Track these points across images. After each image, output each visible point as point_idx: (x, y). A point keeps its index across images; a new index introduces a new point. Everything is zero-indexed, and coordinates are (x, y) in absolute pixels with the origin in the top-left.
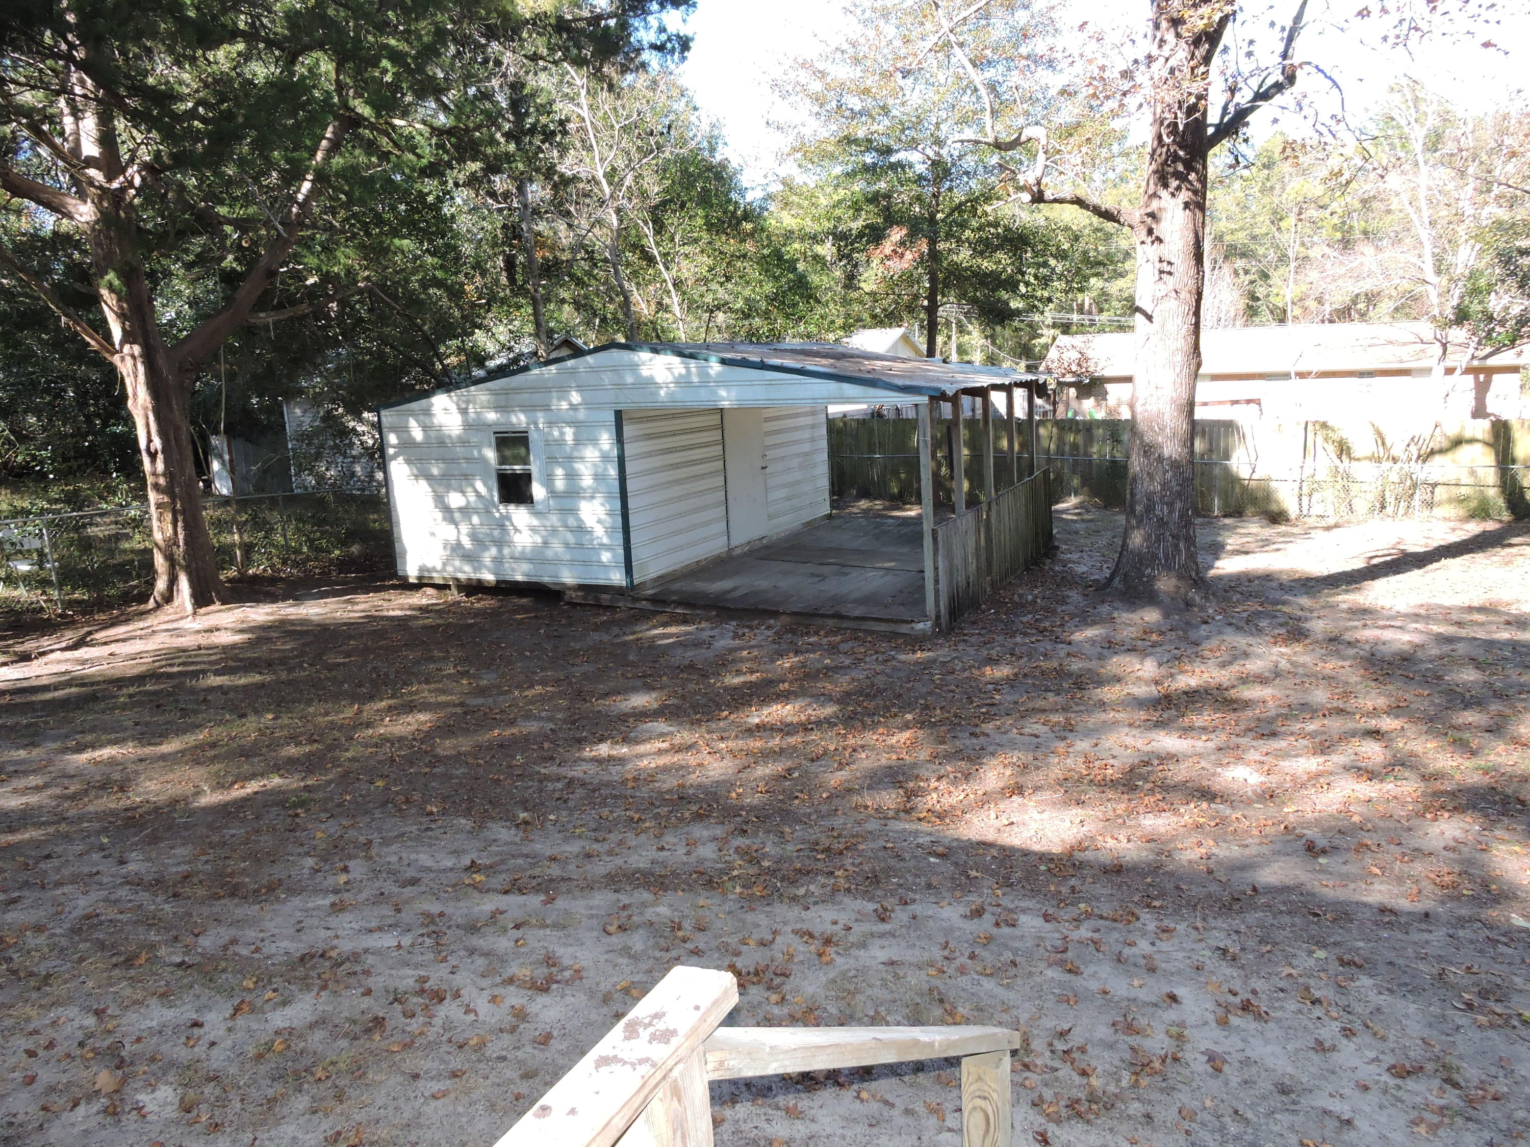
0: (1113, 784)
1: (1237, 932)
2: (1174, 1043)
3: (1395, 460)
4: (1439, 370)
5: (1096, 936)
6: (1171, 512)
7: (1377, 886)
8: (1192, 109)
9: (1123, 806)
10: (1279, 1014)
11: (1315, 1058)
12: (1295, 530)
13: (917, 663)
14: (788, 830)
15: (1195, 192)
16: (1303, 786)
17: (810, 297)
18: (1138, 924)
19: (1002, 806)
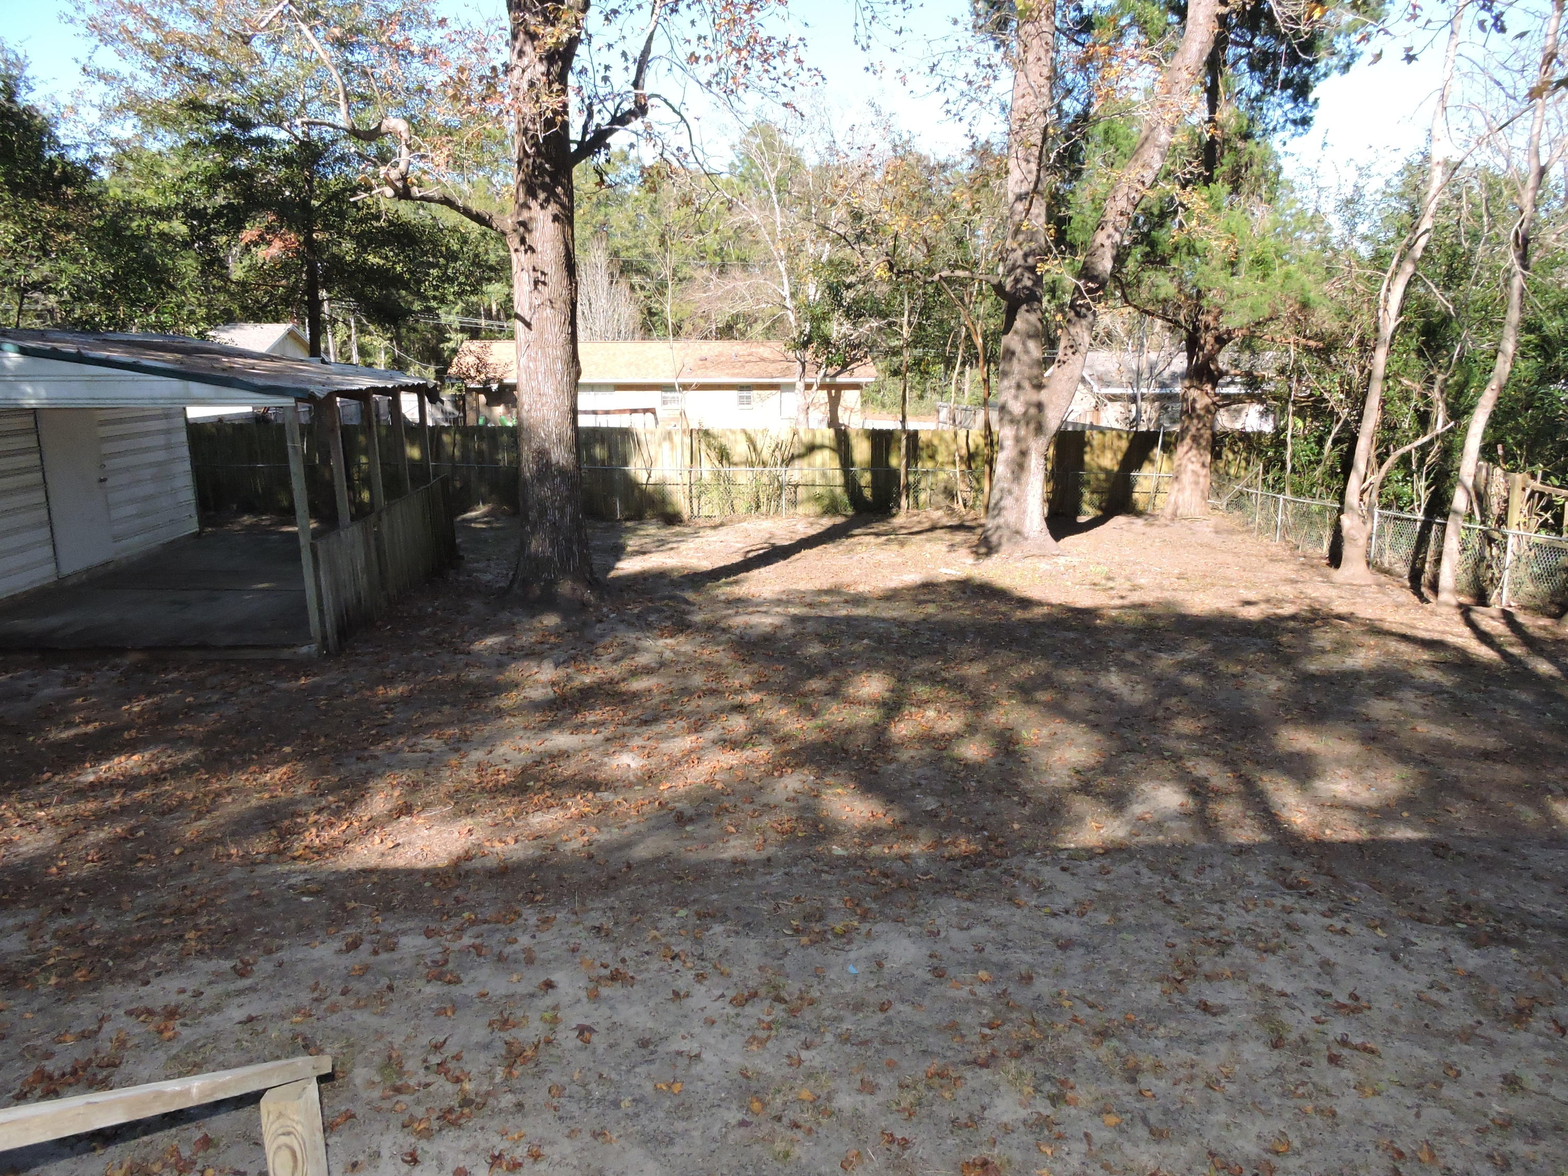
0: (504, 789)
1: (612, 908)
2: (548, 1027)
3: (764, 464)
4: (800, 385)
5: (478, 941)
6: (562, 517)
7: (732, 843)
8: (549, 123)
9: (512, 809)
10: (645, 975)
11: (672, 1007)
12: (687, 530)
13: (300, 690)
14: (125, 898)
15: (562, 205)
16: (678, 763)
17: (162, 281)
18: (521, 921)
19: (388, 829)
